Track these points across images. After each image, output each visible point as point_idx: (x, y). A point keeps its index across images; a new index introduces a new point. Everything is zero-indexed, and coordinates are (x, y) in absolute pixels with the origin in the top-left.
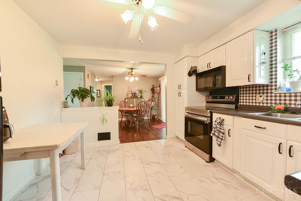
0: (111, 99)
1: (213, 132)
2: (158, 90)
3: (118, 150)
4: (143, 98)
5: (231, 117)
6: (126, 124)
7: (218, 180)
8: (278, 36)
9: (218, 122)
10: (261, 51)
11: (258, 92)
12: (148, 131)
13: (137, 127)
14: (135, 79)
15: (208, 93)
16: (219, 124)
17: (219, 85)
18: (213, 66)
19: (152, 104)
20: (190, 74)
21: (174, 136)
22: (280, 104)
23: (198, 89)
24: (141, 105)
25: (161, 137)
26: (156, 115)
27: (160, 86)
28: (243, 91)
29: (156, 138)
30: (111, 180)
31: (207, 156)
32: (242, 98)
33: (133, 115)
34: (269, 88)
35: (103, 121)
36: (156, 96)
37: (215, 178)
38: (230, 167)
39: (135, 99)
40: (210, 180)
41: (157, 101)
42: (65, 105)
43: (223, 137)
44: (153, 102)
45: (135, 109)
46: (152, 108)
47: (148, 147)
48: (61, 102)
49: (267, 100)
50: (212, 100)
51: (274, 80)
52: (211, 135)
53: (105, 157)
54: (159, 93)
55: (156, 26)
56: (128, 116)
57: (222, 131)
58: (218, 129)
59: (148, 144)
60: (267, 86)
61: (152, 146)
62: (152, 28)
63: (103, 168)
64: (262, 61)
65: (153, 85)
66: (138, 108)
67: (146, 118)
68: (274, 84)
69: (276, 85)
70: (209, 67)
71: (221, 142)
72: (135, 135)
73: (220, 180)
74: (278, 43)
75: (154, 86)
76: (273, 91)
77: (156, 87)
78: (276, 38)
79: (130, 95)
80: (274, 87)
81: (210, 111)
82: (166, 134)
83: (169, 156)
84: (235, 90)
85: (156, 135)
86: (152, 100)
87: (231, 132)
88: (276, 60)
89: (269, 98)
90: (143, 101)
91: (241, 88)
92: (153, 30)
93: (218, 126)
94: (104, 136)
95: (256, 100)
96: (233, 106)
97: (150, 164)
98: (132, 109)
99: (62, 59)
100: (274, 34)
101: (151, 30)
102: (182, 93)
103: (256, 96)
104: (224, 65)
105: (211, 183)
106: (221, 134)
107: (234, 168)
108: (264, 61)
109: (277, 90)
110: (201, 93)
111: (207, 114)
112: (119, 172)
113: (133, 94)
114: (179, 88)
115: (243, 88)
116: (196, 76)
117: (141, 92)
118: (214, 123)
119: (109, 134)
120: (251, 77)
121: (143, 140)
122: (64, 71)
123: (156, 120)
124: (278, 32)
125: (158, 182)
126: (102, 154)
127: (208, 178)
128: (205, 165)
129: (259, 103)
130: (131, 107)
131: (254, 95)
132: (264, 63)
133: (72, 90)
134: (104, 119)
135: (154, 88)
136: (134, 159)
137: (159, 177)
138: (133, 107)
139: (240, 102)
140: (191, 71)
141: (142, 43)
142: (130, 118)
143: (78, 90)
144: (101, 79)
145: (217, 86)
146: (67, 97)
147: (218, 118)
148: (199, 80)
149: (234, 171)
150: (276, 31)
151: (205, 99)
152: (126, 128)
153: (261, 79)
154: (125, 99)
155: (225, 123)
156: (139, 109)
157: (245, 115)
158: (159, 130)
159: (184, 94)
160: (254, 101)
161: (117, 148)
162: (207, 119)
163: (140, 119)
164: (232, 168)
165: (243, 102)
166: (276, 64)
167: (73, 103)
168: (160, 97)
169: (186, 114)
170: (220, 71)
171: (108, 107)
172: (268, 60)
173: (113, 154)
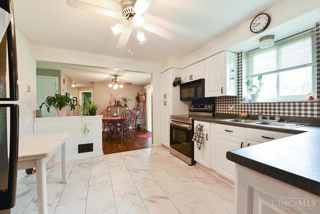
0: (94, 108)
1: (194, 137)
2: (143, 99)
3: (102, 161)
4: (128, 107)
5: (208, 123)
6: (108, 135)
7: (198, 179)
8: (243, 57)
9: (198, 128)
10: (231, 68)
11: (229, 102)
12: (134, 140)
13: (122, 137)
14: (119, 87)
15: (191, 103)
16: (199, 129)
17: (199, 96)
18: (195, 78)
19: (138, 113)
20: (175, 85)
21: (160, 144)
22: (245, 112)
23: (182, 99)
24: (125, 114)
25: (147, 146)
26: (141, 124)
27: (145, 94)
28: (219, 101)
29: (142, 147)
30: (98, 190)
31: (189, 160)
32: (218, 107)
33: (117, 125)
34: (237, 99)
35: (84, 131)
36: (141, 104)
37: (196, 177)
38: (208, 167)
39: (118, 108)
40: (192, 180)
41: (142, 110)
42: (38, 114)
43: (202, 141)
44: (138, 111)
45: (119, 118)
46: (137, 117)
47: (134, 157)
48: (33, 111)
49: (236, 109)
50: (194, 109)
51: (240, 93)
52: (193, 140)
53: (89, 169)
54: (145, 102)
55: (145, 41)
56: (111, 126)
57: (202, 136)
58: (198, 134)
59: (134, 153)
60: (236, 97)
61: (138, 155)
62: (141, 42)
63: (88, 180)
64: (231, 77)
65: (138, 94)
66: (122, 117)
67: (131, 128)
68: (240, 96)
69: (242, 97)
70: (191, 79)
71: (200, 146)
72: (120, 146)
73: (200, 179)
74: (243, 63)
75: (140, 95)
76: (240, 101)
77: (141, 96)
78: (241, 59)
79: (113, 104)
80: (240, 99)
81: (192, 119)
82: (152, 143)
83: (155, 163)
84: (212, 100)
85: (143, 145)
86: (137, 109)
87: (209, 136)
88: (242, 77)
89: (237, 107)
90: (127, 109)
91: (217, 99)
92: (141, 44)
93: (198, 132)
94: (85, 148)
95: (228, 108)
96: (211, 114)
97: (137, 172)
98: (116, 118)
99: (36, 62)
100: (240, 55)
101: (140, 43)
102: (168, 102)
103: (228, 106)
104: (203, 78)
105: (193, 182)
106: (201, 139)
107: (211, 168)
108: (233, 77)
109: (242, 101)
110: (184, 103)
111: (189, 122)
112: (106, 182)
113: (117, 103)
114: (165, 97)
115: (219, 99)
116: (180, 87)
117: (125, 100)
118: (195, 129)
119: (91, 145)
120: (224, 89)
121: (129, 150)
122: (37, 75)
123: (141, 130)
124: (243, 54)
125: (145, 186)
126: (84, 167)
127: (190, 179)
128: (188, 168)
129: (230, 111)
130: (114, 116)
131: (227, 105)
132: (233, 78)
133: (48, 97)
134: (85, 129)
135: (139, 96)
136: (121, 169)
137: (146, 182)
138: (117, 116)
139: (217, 111)
140: (176, 82)
141: (131, 56)
142: (113, 128)
143: (55, 97)
144: (78, 85)
145: (198, 97)
146: (42, 105)
147: (198, 125)
148: (183, 90)
149: (211, 170)
150: (241, 53)
151: (188, 108)
152: (109, 139)
153: (231, 92)
154: (108, 107)
155: (204, 129)
156: (124, 118)
157: (218, 121)
158: (145, 139)
159: (169, 103)
160: (227, 110)
161: (101, 159)
162: (190, 126)
163: (125, 129)
164: (209, 168)
165: (219, 111)
166: (241, 79)
167: (49, 112)
168: (145, 106)
169: (171, 122)
170: (200, 83)
171: (90, 116)
172: (236, 76)
173: (97, 166)
